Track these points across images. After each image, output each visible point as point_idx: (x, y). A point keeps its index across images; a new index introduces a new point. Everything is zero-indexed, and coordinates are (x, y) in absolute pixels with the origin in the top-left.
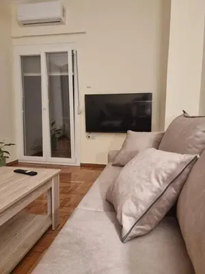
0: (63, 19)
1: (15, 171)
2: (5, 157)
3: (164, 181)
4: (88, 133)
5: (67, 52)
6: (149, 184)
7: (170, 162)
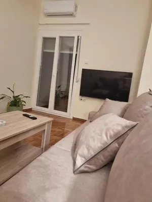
0: (74, 14)
1: (24, 115)
2: (23, 105)
3: (111, 137)
4: (81, 97)
5: (74, 37)
6: (100, 137)
7: (118, 124)
